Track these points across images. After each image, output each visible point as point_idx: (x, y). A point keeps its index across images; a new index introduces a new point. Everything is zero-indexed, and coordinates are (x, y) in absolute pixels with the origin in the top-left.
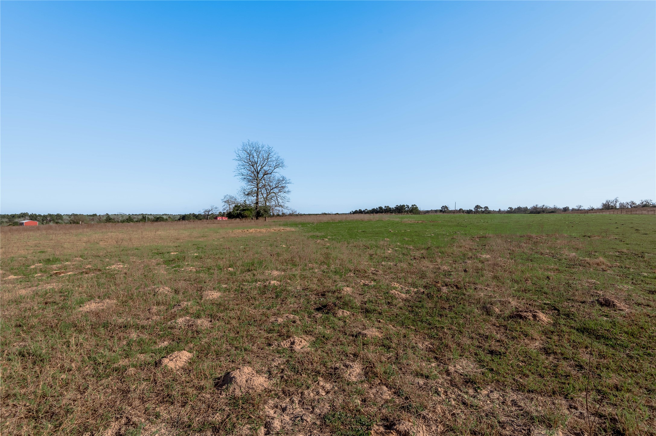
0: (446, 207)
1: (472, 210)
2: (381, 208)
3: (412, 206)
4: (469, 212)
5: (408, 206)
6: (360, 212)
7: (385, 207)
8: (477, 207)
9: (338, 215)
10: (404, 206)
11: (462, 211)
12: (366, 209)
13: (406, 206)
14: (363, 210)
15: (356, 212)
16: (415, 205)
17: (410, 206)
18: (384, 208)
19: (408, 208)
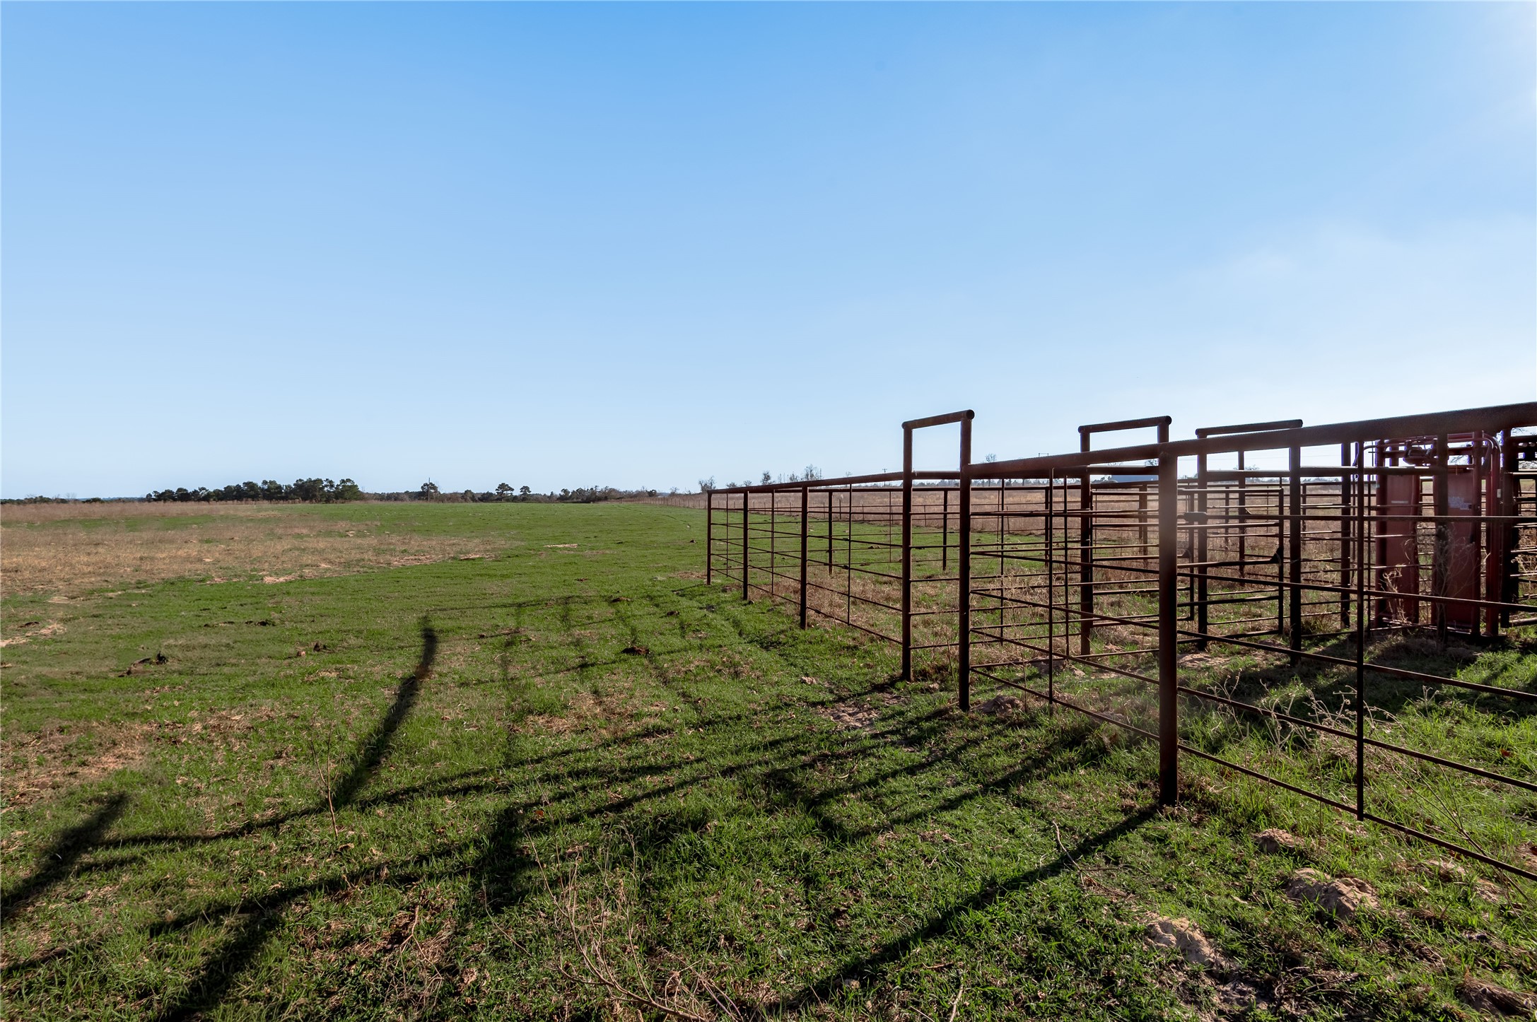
0: (433, 486)
1: (491, 494)
2: (250, 485)
3: (343, 481)
4: (486, 498)
5: (331, 482)
6: (183, 496)
7: (265, 482)
8: (503, 487)
9: (98, 504)
10: (320, 481)
11: (469, 495)
12: (204, 489)
13: (325, 483)
14: (190, 490)
15: (165, 497)
16: (349, 480)
17: (337, 482)
18: (260, 484)
19: (332, 486)
